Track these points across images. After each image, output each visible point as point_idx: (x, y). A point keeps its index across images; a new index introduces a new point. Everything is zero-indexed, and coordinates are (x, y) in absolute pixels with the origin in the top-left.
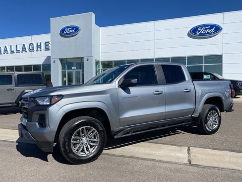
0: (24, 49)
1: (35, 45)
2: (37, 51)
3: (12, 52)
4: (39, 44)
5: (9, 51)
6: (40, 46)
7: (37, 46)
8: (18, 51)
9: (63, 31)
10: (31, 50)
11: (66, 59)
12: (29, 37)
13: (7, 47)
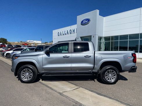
0: (68, 33)
1: (72, 30)
2: (73, 33)
3: (63, 34)
4: (74, 30)
5: (62, 34)
6: (74, 31)
7: (73, 31)
8: (65, 34)
9: (82, 22)
10: (71, 33)
11: (84, 37)
12: (70, 27)
13: (62, 32)
